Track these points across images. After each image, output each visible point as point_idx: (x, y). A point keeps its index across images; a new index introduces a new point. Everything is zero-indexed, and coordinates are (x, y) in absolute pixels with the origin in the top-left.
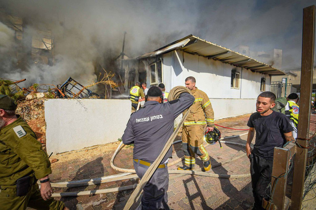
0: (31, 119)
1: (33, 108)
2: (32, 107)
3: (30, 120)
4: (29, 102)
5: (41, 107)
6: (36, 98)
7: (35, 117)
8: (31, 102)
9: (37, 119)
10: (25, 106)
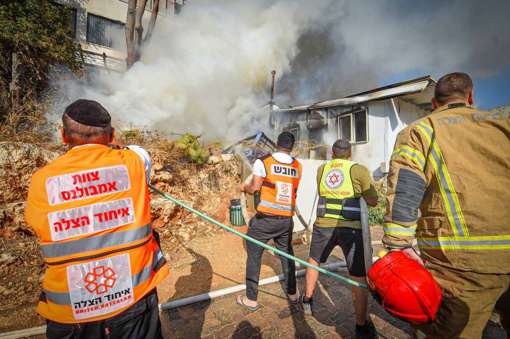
0: (219, 190)
1: (220, 175)
2: (219, 173)
3: (218, 192)
4: (214, 166)
5: (229, 174)
6: (223, 161)
7: (224, 187)
8: (217, 166)
9: (226, 189)
10: (212, 172)
